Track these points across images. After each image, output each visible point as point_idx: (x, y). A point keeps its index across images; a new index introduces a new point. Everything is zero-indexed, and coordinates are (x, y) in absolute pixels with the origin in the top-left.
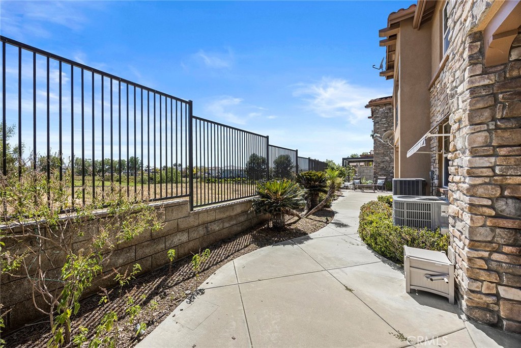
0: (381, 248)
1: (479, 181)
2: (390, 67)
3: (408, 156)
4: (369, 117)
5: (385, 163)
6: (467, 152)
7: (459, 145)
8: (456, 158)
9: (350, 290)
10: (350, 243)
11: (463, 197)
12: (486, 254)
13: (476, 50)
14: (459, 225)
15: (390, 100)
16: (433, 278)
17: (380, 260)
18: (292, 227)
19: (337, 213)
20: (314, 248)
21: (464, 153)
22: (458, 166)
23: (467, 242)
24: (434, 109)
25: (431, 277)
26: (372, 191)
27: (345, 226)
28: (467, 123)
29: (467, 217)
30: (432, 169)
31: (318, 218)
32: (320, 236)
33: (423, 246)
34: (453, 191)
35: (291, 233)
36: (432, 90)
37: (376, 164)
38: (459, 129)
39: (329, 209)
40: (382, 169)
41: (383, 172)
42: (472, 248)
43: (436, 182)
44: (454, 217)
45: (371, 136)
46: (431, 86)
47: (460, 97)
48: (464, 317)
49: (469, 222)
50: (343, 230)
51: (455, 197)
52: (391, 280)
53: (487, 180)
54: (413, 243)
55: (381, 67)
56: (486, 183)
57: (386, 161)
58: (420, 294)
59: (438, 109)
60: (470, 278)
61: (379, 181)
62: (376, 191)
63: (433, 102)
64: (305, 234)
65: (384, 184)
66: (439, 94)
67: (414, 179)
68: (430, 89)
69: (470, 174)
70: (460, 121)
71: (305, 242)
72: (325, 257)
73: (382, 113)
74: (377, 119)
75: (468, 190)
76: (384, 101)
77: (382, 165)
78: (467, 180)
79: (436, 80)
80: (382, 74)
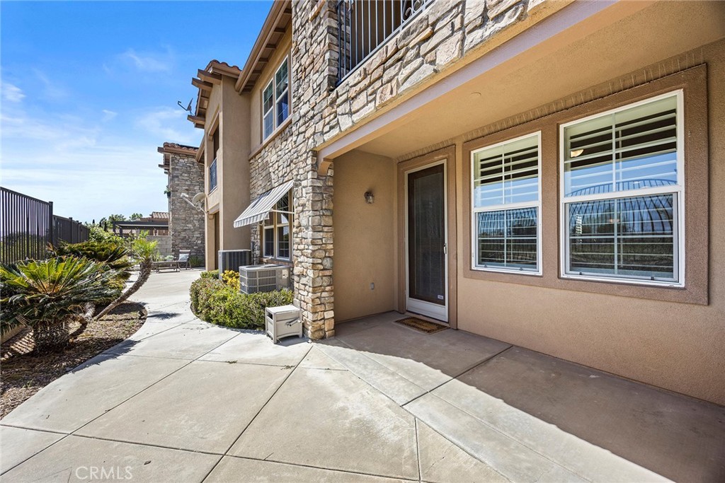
0: (238, 321)
1: (316, 247)
2: (201, 114)
3: (236, 226)
4: (160, 166)
5: (188, 232)
6: (310, 228)
7: (304, 222)
8: (300, 231)
9: (234, 362)
10: (198, 328)
11: (306, 259)
12: (319, 294)
13: (314, 162)
14: (304, 280)
15: (194, 152)
16: (291, 324)
17: (238, 333)
18: (80, 338)
19: (144, 304)
20: (156, 349)
21: (307, 229)
22: (302, 237)
23: (311, 289)
24: (255, 181)
25: (289, 324)
26: (173, 270)
27: (173, 315)
28: (310, 209)
29: (310, 273)
30: (252, 239)
31: (119, 317)
32: (149, 335)
33: (276, 304)
34: (297, 256)
35: (87, 347)
36: (252, 161)
37: (175, 232)
38: (303, 211)
39: (125, 302)
40: (183, 239)
41: (185, 244)
42: (314, 292)
43: (257, 252)
44: (298, 276)
45: (165, 193)
46: (252, 158)
47: (304, 189)
48: (310, 341)
49: (312, 276)
50: (173, 319)
51: (299, 260)
52: (259, 341)
53: (319, 247)
54: (270, 303)
55: (189, 108)
56: (319, 249)
57: (189, 229)
58: (284, 340)
59: (260, 183)
60: (313, 313)
61: (181, 256)
62: (178, 270)
63: (253, 174)
64: (120, 341)
65: (188, 259)
66: (260, 169)
67: (242, 250)
68: (250, 160)
69: (313, 244)
70: (304, 205)
71: (132, 348)
72: (180, 351)
73: (183, 165)
74: (176, 172)
75: (311, 254)
76: (184, 150)
77: (183, 234)
78: (311, 247)
79: (257, 154)
80: (190, 117)
